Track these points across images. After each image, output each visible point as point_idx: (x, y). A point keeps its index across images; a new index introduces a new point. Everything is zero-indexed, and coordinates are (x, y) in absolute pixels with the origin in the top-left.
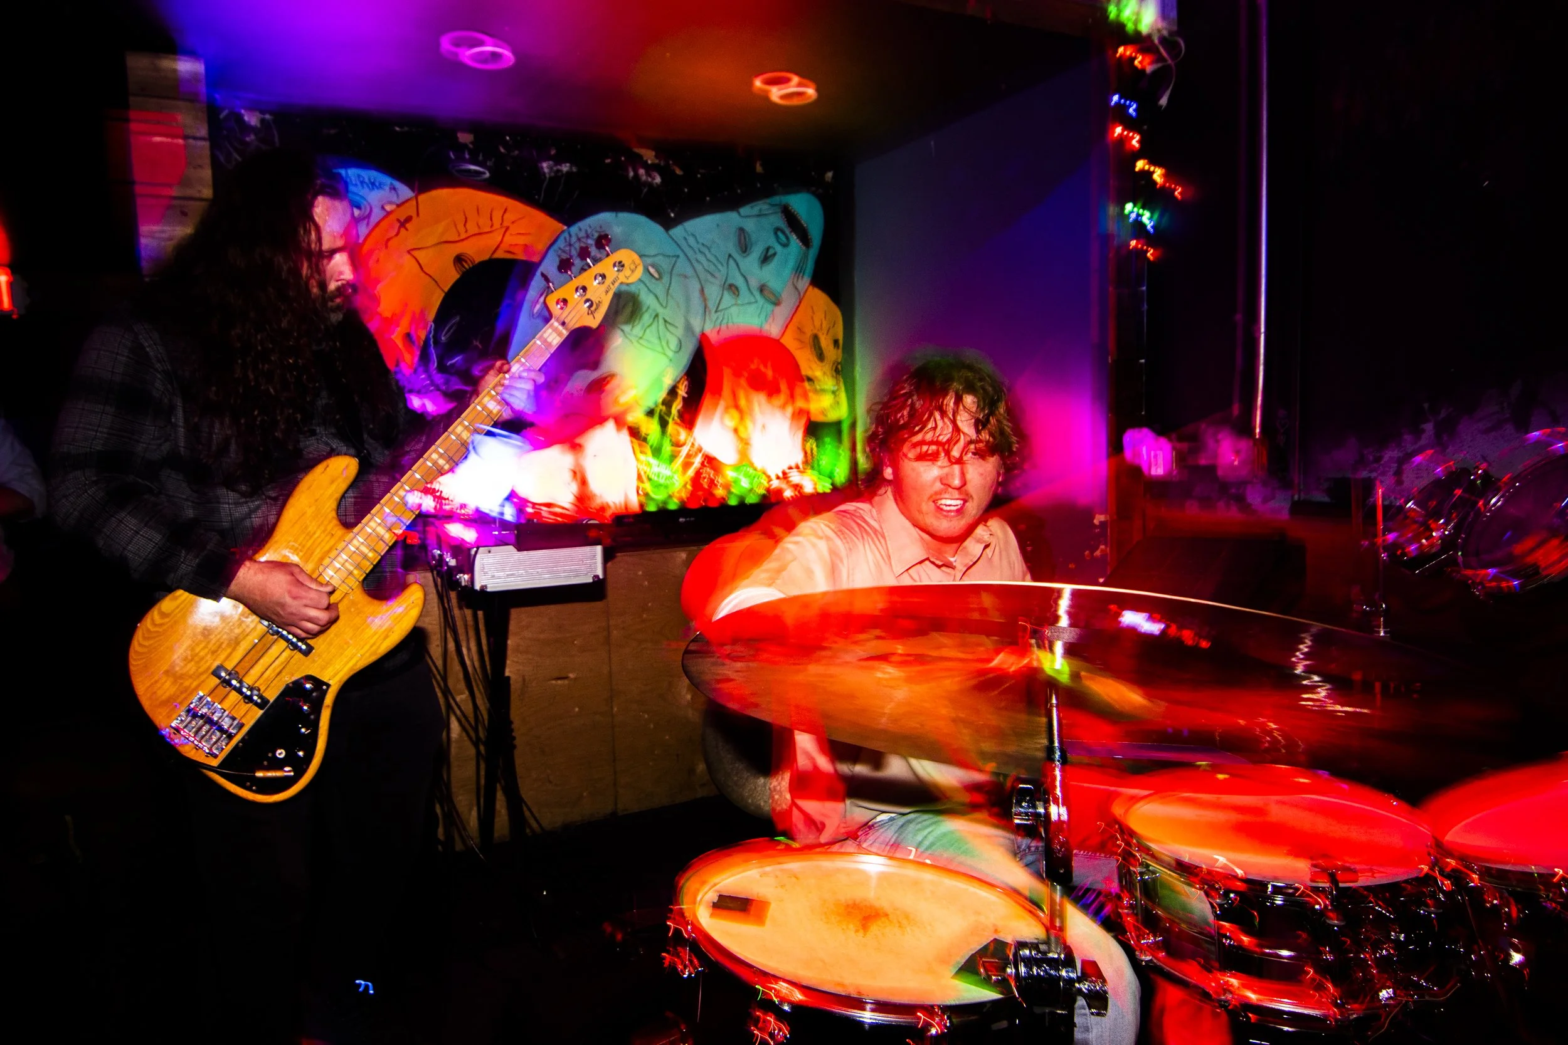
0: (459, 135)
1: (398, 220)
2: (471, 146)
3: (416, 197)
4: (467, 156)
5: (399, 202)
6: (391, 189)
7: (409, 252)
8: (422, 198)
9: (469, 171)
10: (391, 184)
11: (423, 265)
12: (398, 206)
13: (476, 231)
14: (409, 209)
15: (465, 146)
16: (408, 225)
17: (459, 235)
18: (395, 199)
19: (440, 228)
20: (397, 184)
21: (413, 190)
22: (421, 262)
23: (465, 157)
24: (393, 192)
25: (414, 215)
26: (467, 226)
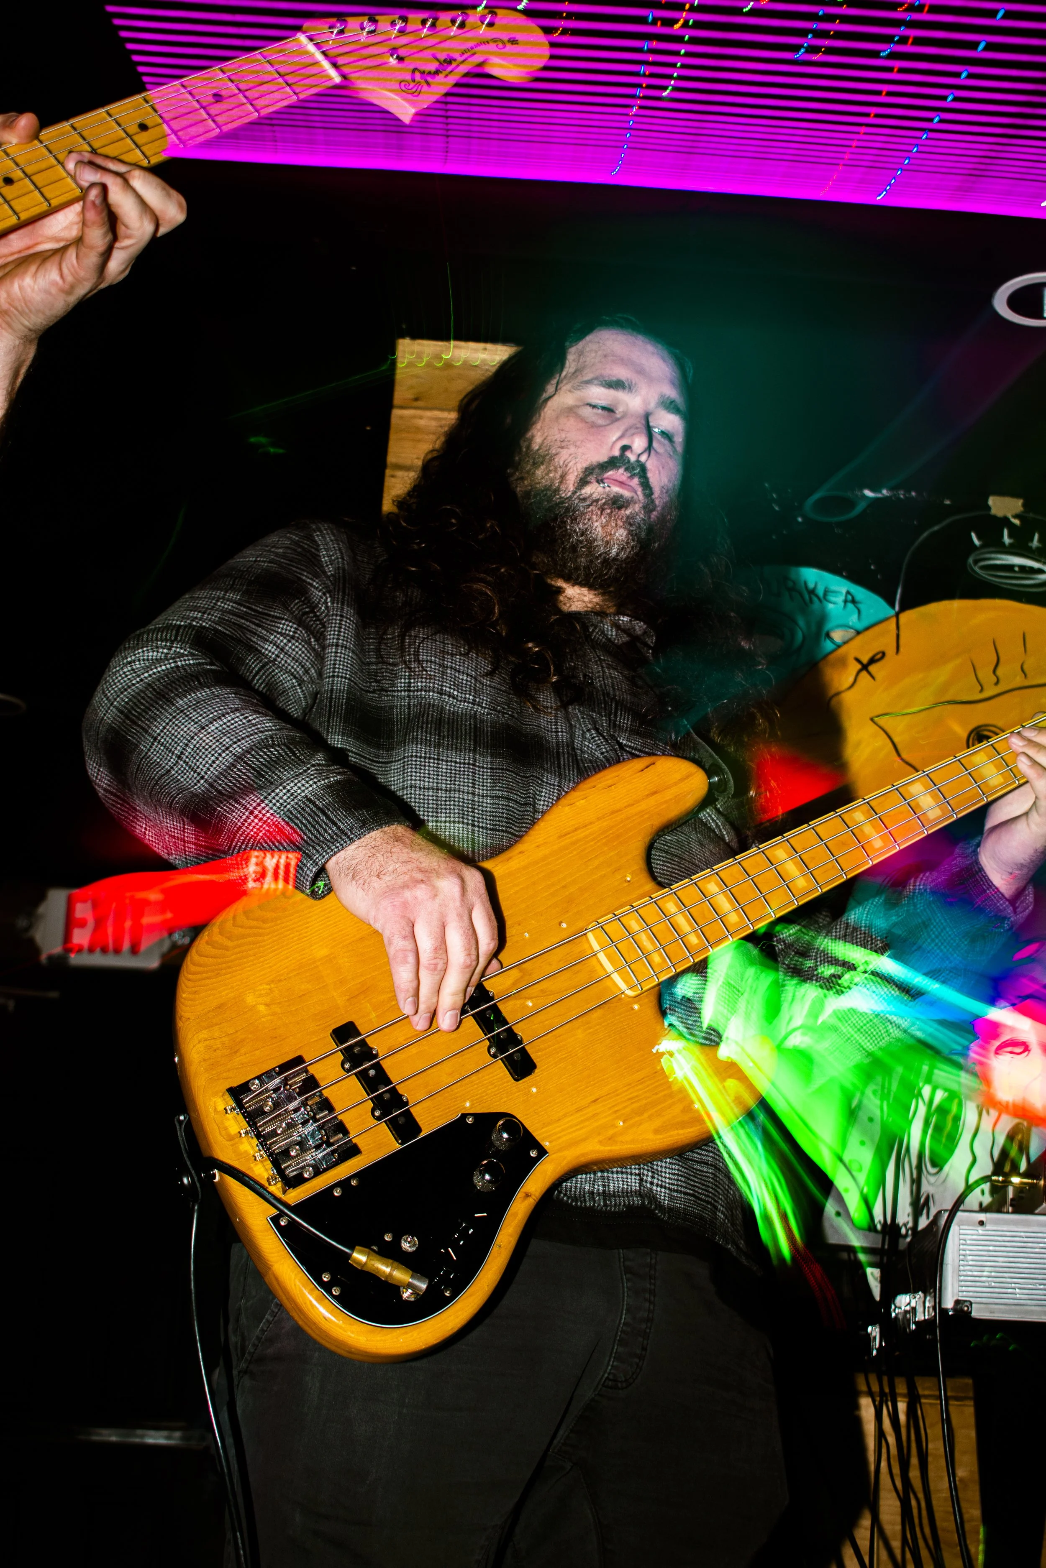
0: (991, 501)
1: (858, 660)
2: (1017, 522)
3: (897, 615)
4: (1007, 540)
5: (860, 626)
6: (846, 601)
7: (872, 719)
8: (907, 617)
9: (1010, 568)
10: (848, 593)
11: (899, 747)
12: (858, 633)
13: (1019, 681)
14: (883, 639)
15: (1005, 521)
16: (872, 668)
17: (982, 690)
18: (853, 620)
19: (943, 674)
20: (860, 592)
21: (892, 605)
22: (896, 740)
23: (1004, 544)
24: (850, 606)
25: (891, 651)
26: (999, 672)
